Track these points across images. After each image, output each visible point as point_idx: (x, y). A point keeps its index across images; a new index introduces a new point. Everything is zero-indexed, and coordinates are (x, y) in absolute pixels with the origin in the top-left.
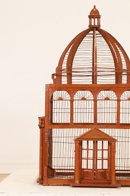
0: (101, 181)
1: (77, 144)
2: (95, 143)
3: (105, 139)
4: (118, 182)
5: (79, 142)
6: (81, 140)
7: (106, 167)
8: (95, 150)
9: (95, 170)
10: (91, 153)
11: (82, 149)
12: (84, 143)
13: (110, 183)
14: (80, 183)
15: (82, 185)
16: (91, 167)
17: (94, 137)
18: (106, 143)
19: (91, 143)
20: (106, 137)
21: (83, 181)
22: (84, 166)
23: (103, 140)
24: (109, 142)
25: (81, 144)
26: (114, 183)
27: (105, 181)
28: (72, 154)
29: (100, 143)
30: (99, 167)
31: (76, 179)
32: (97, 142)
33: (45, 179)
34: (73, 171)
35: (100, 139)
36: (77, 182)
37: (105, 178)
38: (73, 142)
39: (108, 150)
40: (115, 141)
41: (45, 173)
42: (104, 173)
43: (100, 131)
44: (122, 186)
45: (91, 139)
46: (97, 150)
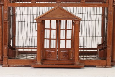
0: (64, 62)
1: (39, 24)
2: (58, 22)
3: (69, 19)
4: (82, 62)
5: (41, 21)
6: (43, 19)
7: (69, 46)
8: (58, 29)
10: (54, 33)
11: (44, 29)
12: (47, 22)
13: (73, 64)
14: (42, 63)
15: (43, 66)
16: (53, 46)
17: (57, 16)
18: (69, 22)
19: (54, 22)
20: (70, 16)
21: (45, 62)
22: (46, 46)
23: (66, 19)
24: (73, 21)
25: (43, 23)
26: (77, 63)
27: (68, 62)
29: (63, 22)
30: (62, 46)
31: (38, 60)
32: (60, 21)
33: (5, 59)
34: (36, 50)
35: (63, 19)
36: (39, 63)
37: (69, 58)
38: (35, 21)
39: (72, 29)
40: (79, 20)
41: (5, 54)
42: (67, 53)
45: (54, 19)
46: (60, 30)
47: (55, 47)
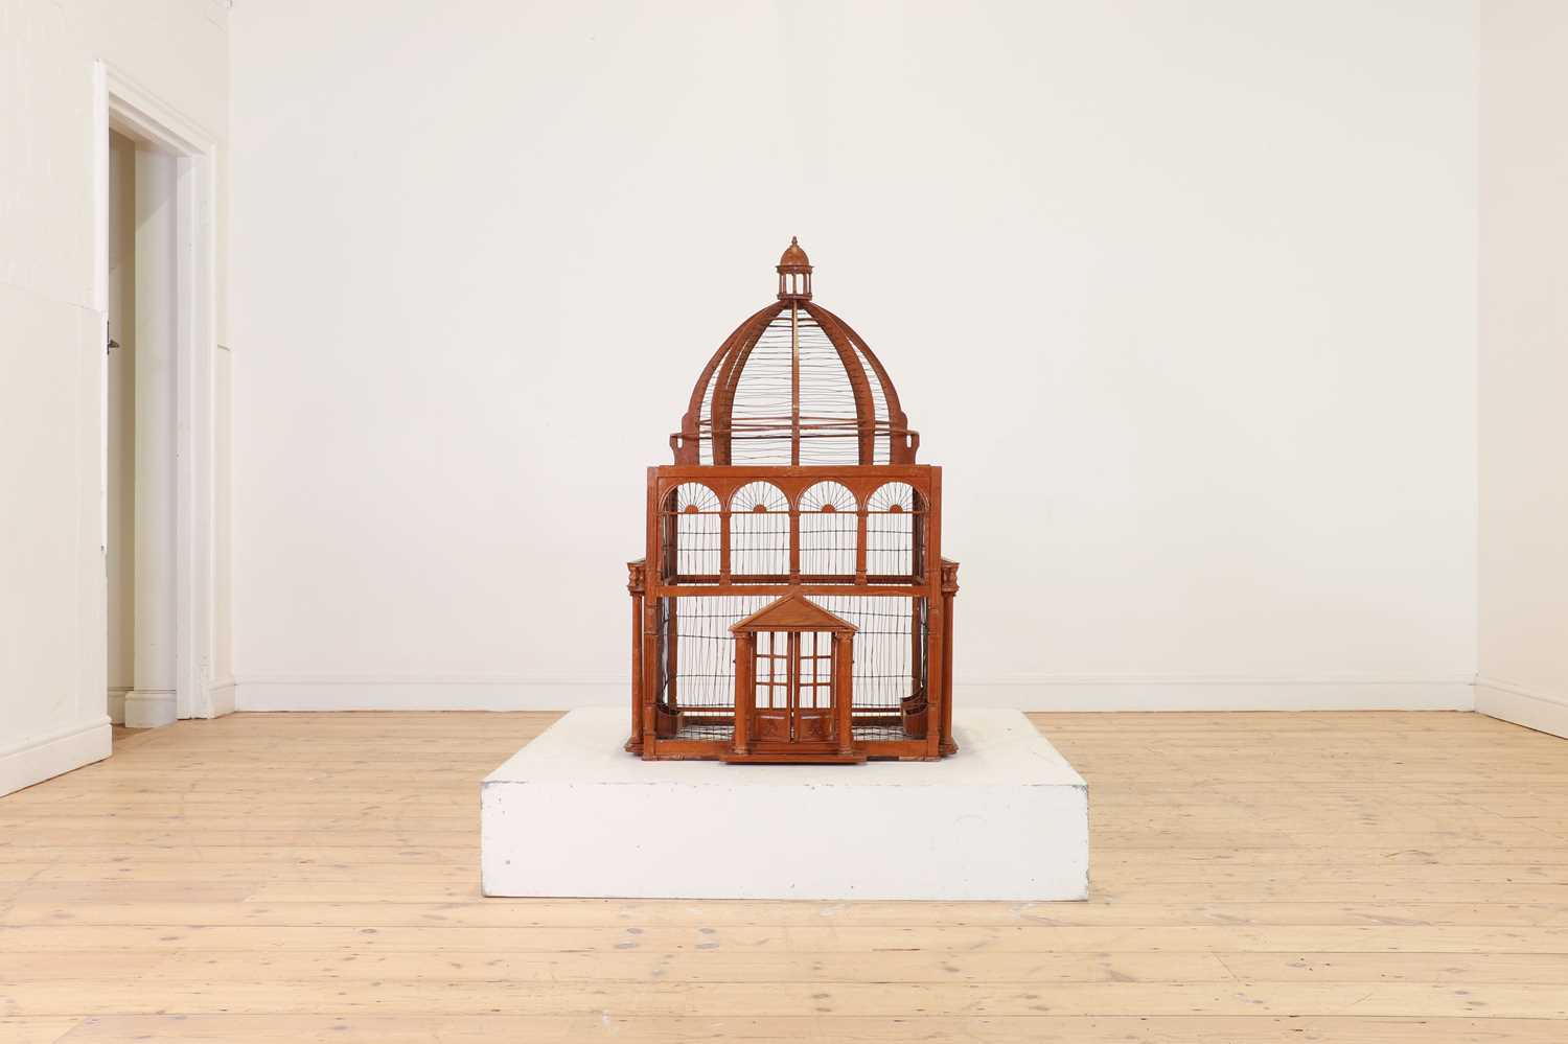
0: (813, 747)
1: (741, 643)
2: (794, 639)
3: (823, 628)
4: (860, 747)
5: (746, 635)
6: (752, 629)
7: (824, 702)
8: (794, 658)
9: (792, 710)
10: (781, 666)
11: (756, 656)
12: (763, 638)
13: (835, 753)
14: (749, 752)
15: (754, 758)
16: (781, 702)
17: (790, 621)
18: (825, 638)
19: (782, 638)
20: (827, 623)
21: (759, 747)
22: (762, 702)
23: (815, 628)
24: (833, 634)
25: (751, 641)
26: (846, 751)
27: (822, 747)
28: (730, 669)
29: (806, 637)
30: (806, 702)
31: (737, 742)
32: (798, 635)
33: (649, 741)
34: (732, 714)
35: (807, 628)
36: (740, 750)
37: (824, 738)
38: (729, 634)
39: (831, 657)
40: (851, 630)
41: (648, 727)
42: (820, 722)
43: (808, 604)
44: (870, 759)
45: (781, 628)
46: (799, 658)
47: (784, 706)
